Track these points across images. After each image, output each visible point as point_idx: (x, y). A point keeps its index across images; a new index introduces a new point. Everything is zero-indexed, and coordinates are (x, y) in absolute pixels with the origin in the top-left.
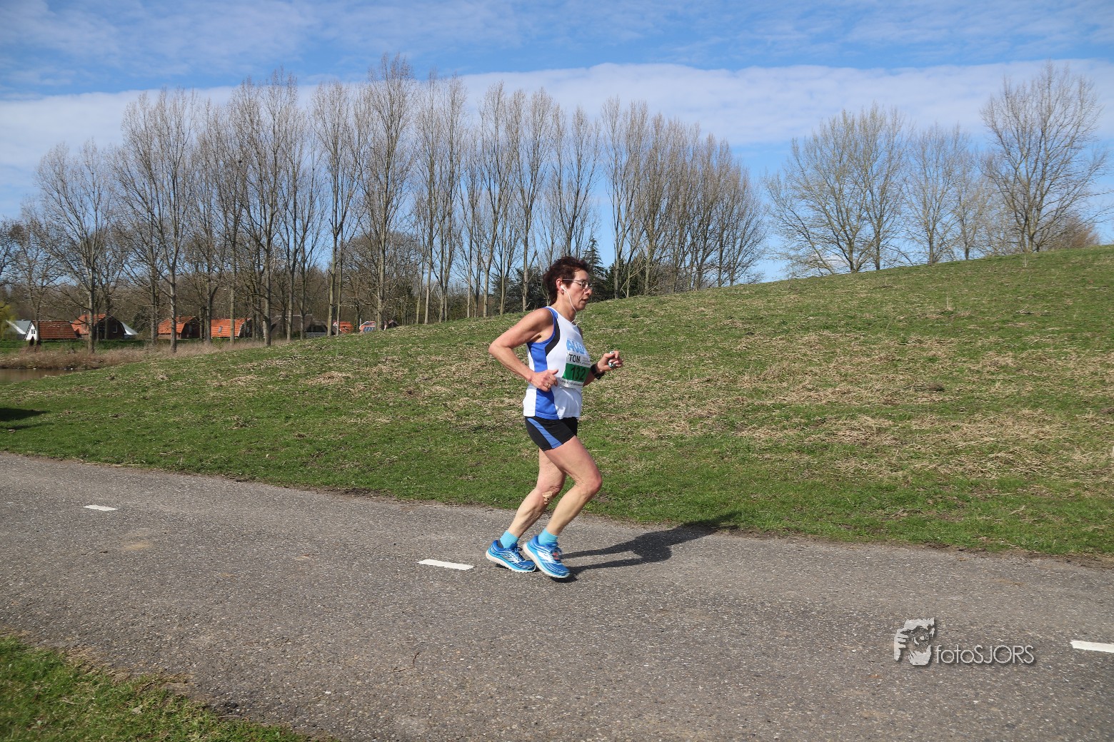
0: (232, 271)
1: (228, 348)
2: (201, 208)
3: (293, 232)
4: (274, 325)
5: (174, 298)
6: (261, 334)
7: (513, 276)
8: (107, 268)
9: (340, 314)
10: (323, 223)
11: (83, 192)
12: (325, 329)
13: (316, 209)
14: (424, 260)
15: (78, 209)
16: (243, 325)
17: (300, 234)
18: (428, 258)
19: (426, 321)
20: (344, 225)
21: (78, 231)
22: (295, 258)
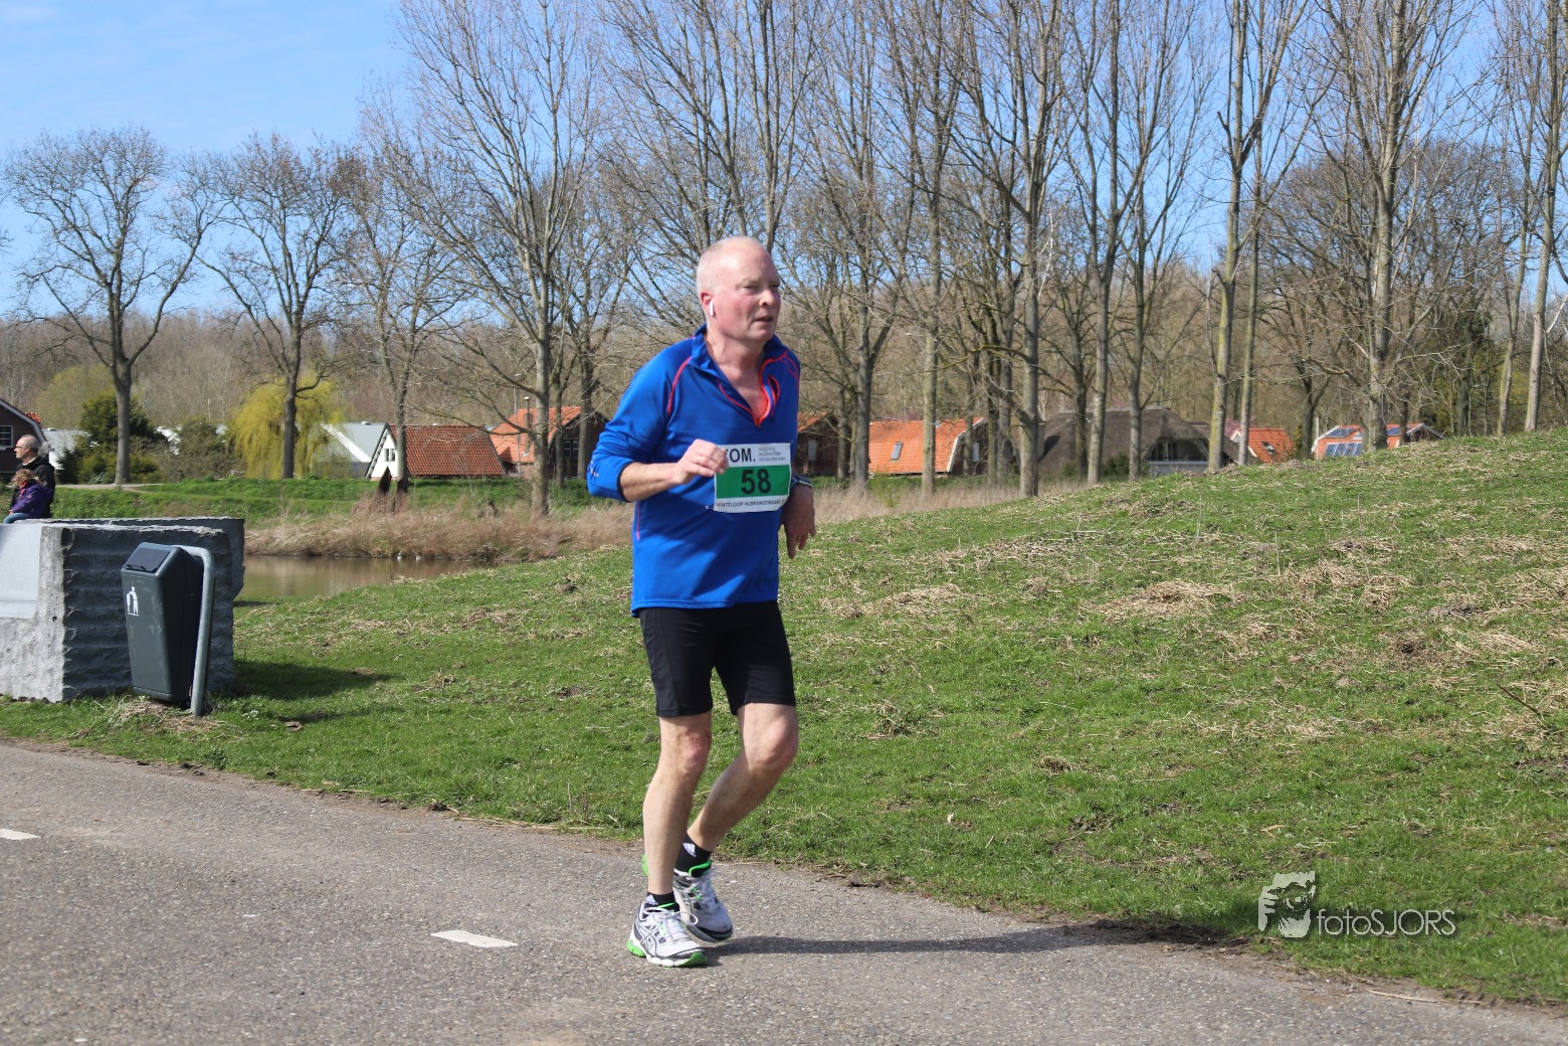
0: (932, 278)
1: (919, 504)
2: (843, 95)
3: (1108, 157)
4: (1052, 442)
6: (1014, 461)
8: (586, 275)
9: (1249, 404)
10: (1201, 125)
12: (1202, 450)
13: (1180, 85)
14: (1528, 227)
16: (962, 439)
17: (1130, 162)
18: (1541, 222)
19: (1529, 422)
20: (1265, 127)
21: (507, 172)
22: (1114, 235)
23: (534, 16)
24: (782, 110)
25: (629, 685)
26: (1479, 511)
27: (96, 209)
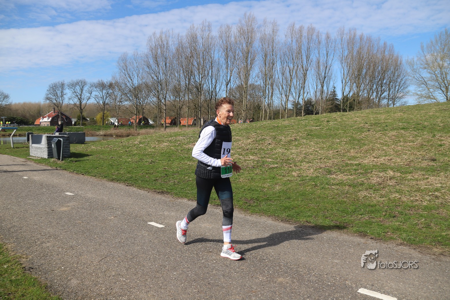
0: (187, 99)
2: (176, 75)
3: (211, 84)
5: (165, 110)
7: (301, 102)
11: (133, 70)
13: (220, 75)
15: (131, 76)
16: (193, 121)
17: (214, 84)
18: (265, 94)
19: (263, 120)
21: (131, 85)
22: (212, 95)
23: (135, 65)
24: (168, 77)
25: (121, 157)
26: (237, 133)
27: (78, 90)
